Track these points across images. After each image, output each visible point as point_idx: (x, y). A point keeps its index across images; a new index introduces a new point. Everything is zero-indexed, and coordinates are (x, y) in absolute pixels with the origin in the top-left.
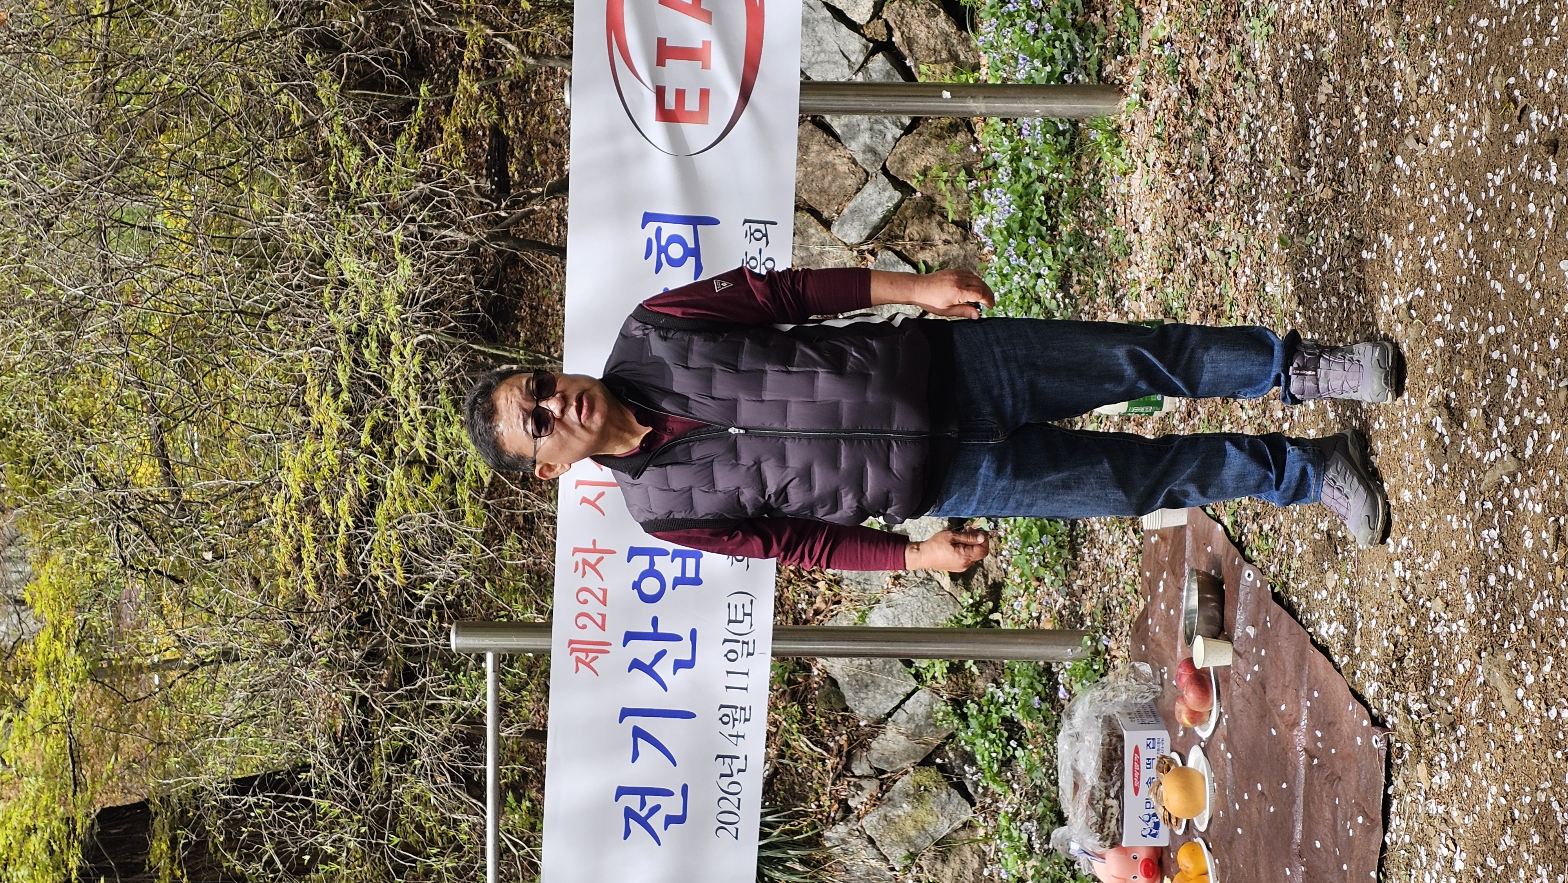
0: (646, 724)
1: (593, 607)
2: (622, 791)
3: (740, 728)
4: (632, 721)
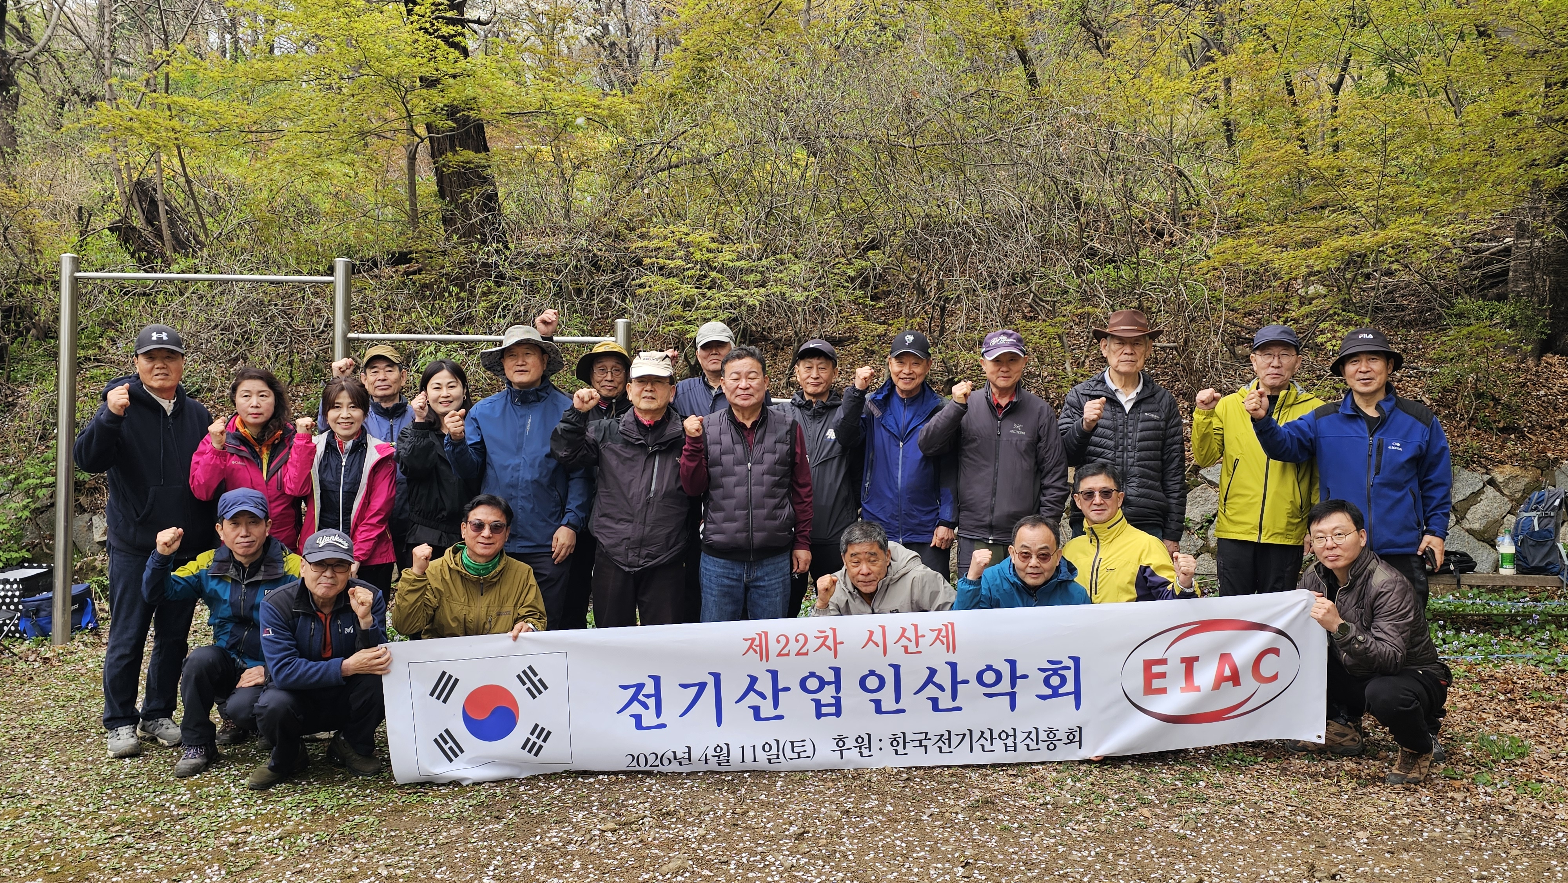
0: (710, 690)
2: (657, 680)
3: (713, 760)
4: (711, 681)
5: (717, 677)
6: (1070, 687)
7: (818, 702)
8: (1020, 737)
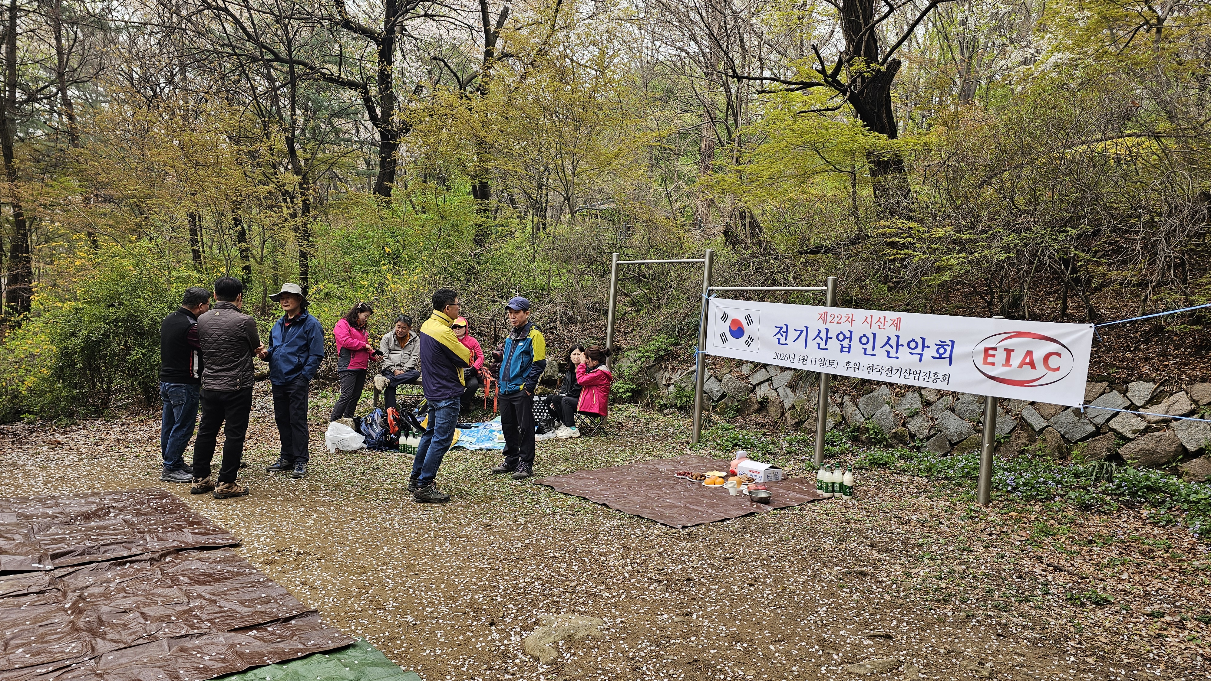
0: (804, 333)
1: (836, 320)
2: (787, 326)
3: (801, 361)
4: (805, 329)
5: (807, 328)
6: (947, 354)
7: (842, 345)
8: (922, 374)
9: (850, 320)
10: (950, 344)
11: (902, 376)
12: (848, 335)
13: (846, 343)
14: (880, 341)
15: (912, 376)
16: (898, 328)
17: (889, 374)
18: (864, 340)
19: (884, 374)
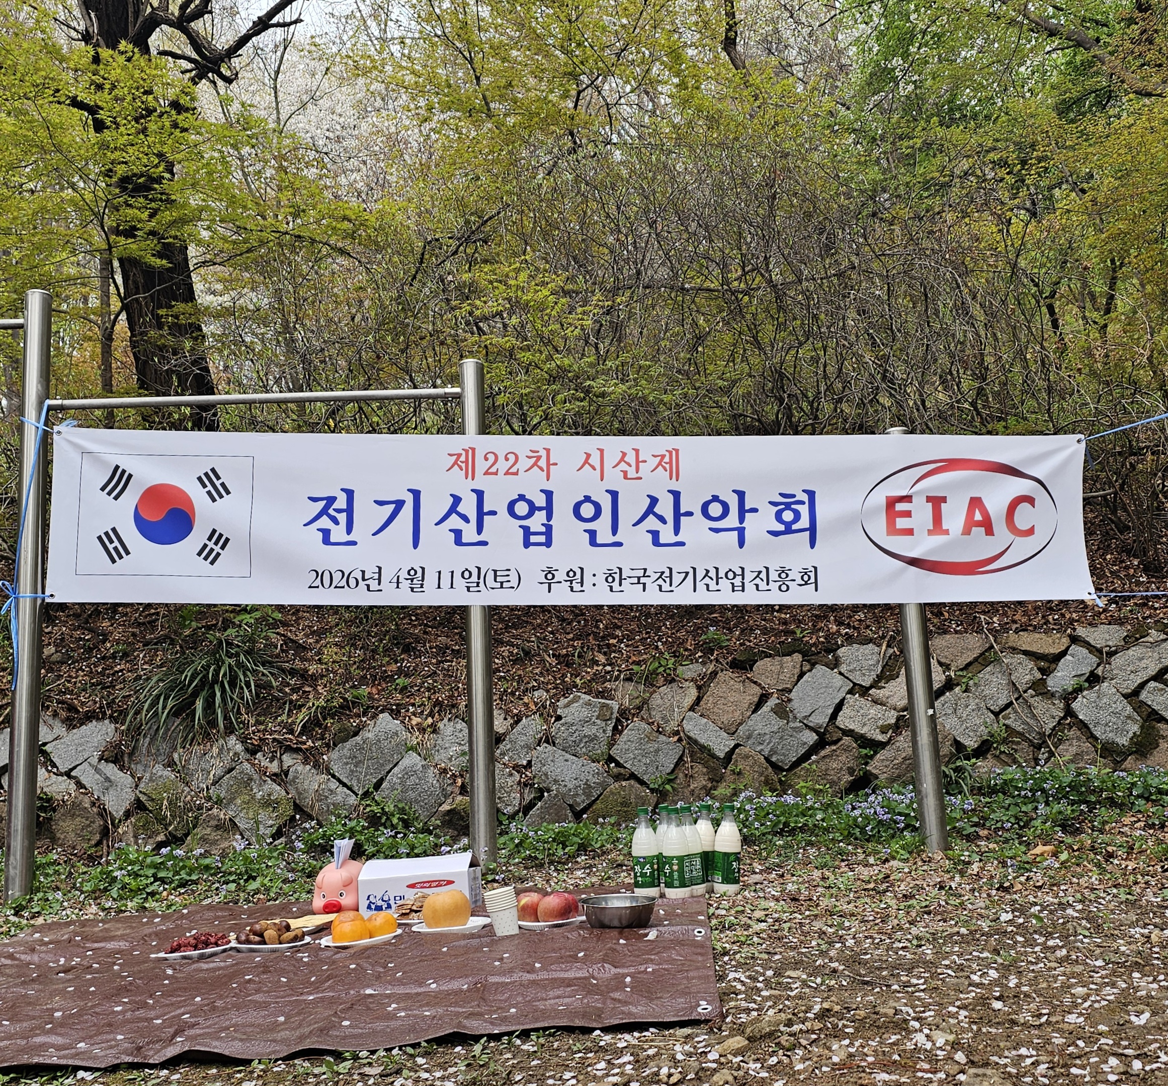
0: (407, 511)
1: (503, 466)
2: (350, 493)
3: (404, 585)
4: (409, 499)
5: (416, 494)
6: (804, 522)
8: (749, 576)
9: (543, 463)
10: (805, 497)
11: (701, 586)
12: (541, 501)
13: (537, 522)
14: (631, 509)
15: (725, 584)
16: (675, 473)
17: (666, 587)
18: (587, 510)
19: (652, 587)
